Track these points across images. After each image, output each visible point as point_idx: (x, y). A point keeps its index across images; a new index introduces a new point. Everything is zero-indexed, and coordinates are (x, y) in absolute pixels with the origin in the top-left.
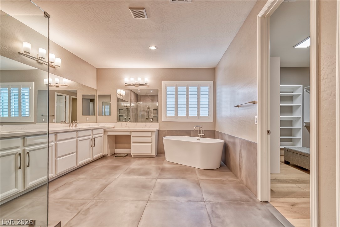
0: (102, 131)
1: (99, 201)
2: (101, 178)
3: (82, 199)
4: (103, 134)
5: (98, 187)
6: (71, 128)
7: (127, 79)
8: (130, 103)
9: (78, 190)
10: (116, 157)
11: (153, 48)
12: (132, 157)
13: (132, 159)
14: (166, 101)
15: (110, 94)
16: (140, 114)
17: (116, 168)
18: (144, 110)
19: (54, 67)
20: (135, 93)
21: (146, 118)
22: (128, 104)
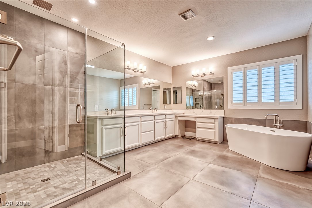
0: (174, 116)
1: (157, 168)
2: (166, 152)
3: (149, 163)
4: (174, 119)
5: (161, 157)
6: (153, 113)
7: (194, 71)
8: (203, 92)
9: (150, 157)
10: (184, 138)
11: (211, 38)
12: (197, 140)
13: (197, 142)
14: (232, 88)
15: (181, 86)
16: (214, 101)
17: (180, 147)
18: (217, 98)
19: (143, 73)
20: (208, 82)
21: (220, 106)
22: (201, 93)
